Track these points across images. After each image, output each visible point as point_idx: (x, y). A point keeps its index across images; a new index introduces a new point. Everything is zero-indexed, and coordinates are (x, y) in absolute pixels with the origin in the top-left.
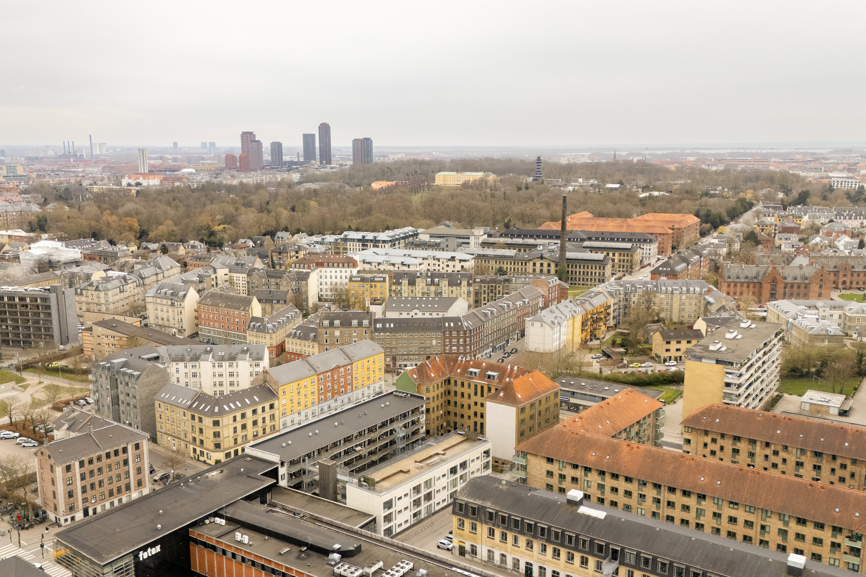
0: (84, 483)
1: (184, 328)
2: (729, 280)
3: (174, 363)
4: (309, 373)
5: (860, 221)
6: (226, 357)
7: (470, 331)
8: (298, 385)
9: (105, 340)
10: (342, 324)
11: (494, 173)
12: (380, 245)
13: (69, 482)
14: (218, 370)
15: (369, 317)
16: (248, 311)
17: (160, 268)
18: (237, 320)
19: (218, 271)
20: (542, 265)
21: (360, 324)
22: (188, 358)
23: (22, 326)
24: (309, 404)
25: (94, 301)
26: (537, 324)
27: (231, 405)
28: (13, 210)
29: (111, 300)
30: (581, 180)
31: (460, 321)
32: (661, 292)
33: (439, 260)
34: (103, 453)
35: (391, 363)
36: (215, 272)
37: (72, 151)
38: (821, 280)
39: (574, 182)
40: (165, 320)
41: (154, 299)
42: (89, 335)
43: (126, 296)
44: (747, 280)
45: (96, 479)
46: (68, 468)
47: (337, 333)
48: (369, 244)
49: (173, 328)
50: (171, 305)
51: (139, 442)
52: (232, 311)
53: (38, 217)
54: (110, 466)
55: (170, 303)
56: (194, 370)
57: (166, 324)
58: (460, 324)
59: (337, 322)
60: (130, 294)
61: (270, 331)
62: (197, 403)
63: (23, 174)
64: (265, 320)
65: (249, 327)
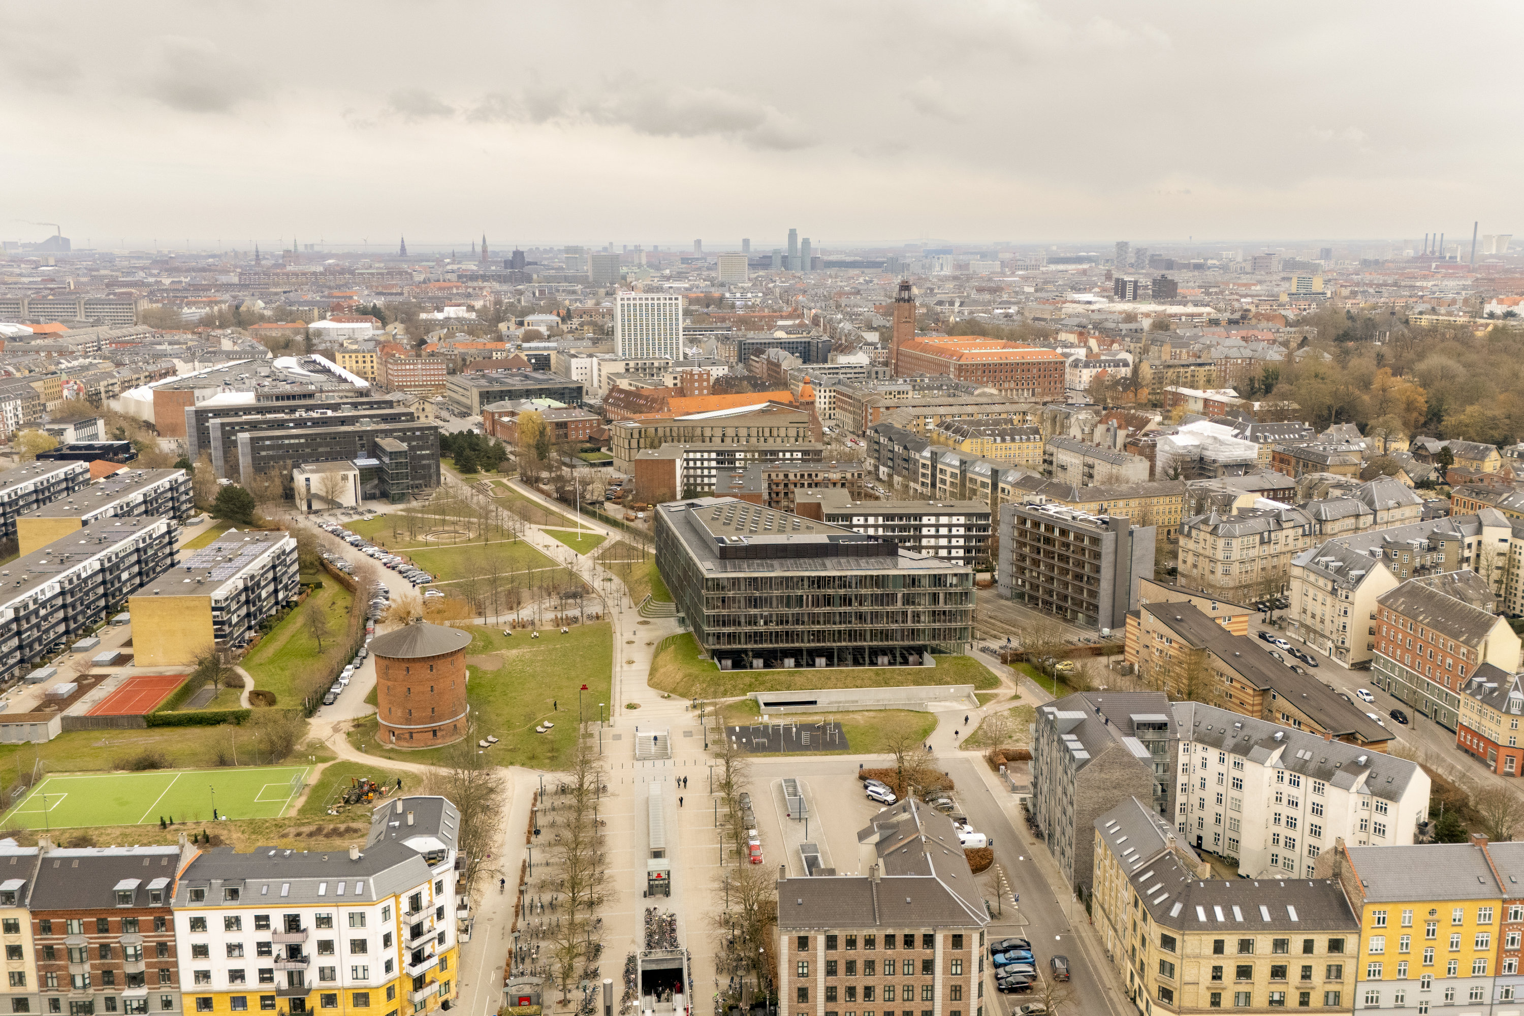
0: (832, 981)
1: (1347, 645)
3: (1200, 746)
4: (1474, 888)
6: (1312, 766)
8: (1432, 912)
9: (1157, 643)
13: (803, 971)
14: (1287, 789)
16: (1474, 647)
17: (1370, 503)
18: (1449, 661)
19: (1486, 530)
22: (1229, 742)
23: (1058, 580)
24: (1464, 967)
25: (1207, 553)
27: (1218, 910)
28: (1239, 355)
29: (1236, 555)
34: (879, 934)
36: (1479, 531)
37: (1437, 248)
40: (1318, 619)
41: (1306, 572)
42: (1136, 624)
43: (1272, 552)
45: (860, 981)
46: (803, 943)
49: (1329, 639)
50: (1331, 593)
51: (963, 932)
52: (1442, 638)
53: (1266, 371)
54: (892, 963)
55: (1329, 588)
56: (1237, 774)
57: (1318, 627)
60: (1284, 549)
61: (1514, 711)
62: (1151, 873)
63: (1321, 291)
64: (1510, 679)
65: (1469, 685)
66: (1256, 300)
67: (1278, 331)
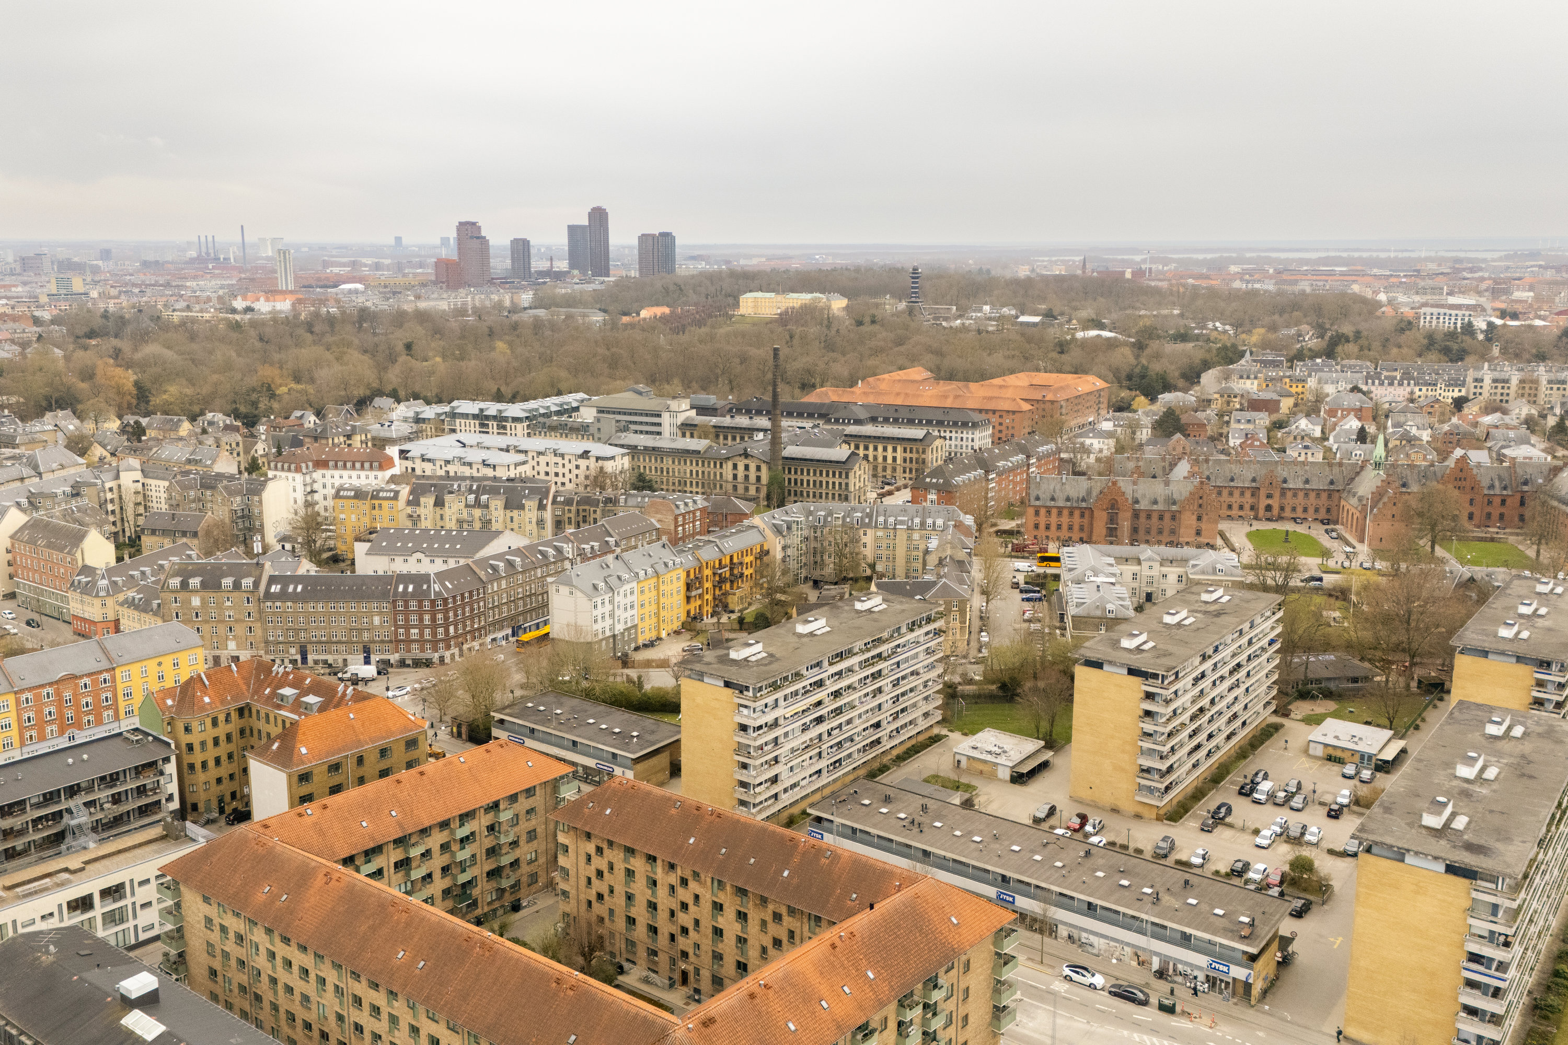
2: (1037, 503)
5: (1409, 389)
7: (445, 600)
10: (204, 585)
11: (844, 293)
12: (508, 425)
15: (258, 573)
16: (75, 555)
17: (35, 467)
18: (62, 570)
19: (122, 475)
20: (747, 467)
21: (237, 586)
26: (564, 590)
30: (987, 308)
31: (428, 582)
32: (876, 527)
33: (562, 456)
35: (298, 657)
36: (117, 477)
37: (211, 251)
38: (1200, 506)
39: (975, 311)
44: (1069, 504)
47: (196, 601)
48: (490, 423)
52: (53, 554)
58: (425, 587)
59: (195, 582)
61: (102, 594)
63: (82, 291)
64: (98, 572)
65: (72, 584)
66: (12, 302)
67: (24, 332)
